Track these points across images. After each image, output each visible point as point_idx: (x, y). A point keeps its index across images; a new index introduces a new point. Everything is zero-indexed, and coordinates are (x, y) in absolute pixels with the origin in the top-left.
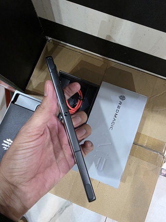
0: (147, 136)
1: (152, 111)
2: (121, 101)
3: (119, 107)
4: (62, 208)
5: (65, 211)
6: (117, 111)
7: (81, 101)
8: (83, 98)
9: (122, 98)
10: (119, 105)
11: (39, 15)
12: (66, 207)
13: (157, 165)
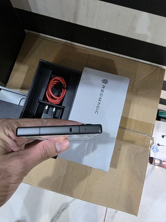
0: (134, 120)
1: (137, 94)
2: (104, 84)
3: (102, 91)
4: (59, 212)
5: (62, 214)
6: (101, 95)
7: (65, 90)
8: (67, 86)
9: (105, 81)
10: (103, 89)
11: (14, 6)
12: (63, 210)
13: (146, 147)
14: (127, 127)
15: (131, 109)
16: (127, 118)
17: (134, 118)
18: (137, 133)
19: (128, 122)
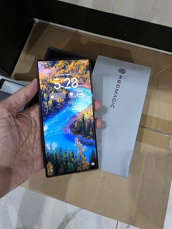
0: (154, 118)
1: (157, 89)
2: (121, 74)
3: (119, 81)
4: (63, 223)
5: (66, 226)
6: (118, 86)
10: (119, 79)
12: (68, 221)
14: (146, 126)
15: (151, 105)
16: (147, 115)
17: (155, 115)
18: (159, 133)
19: (147, 120)
